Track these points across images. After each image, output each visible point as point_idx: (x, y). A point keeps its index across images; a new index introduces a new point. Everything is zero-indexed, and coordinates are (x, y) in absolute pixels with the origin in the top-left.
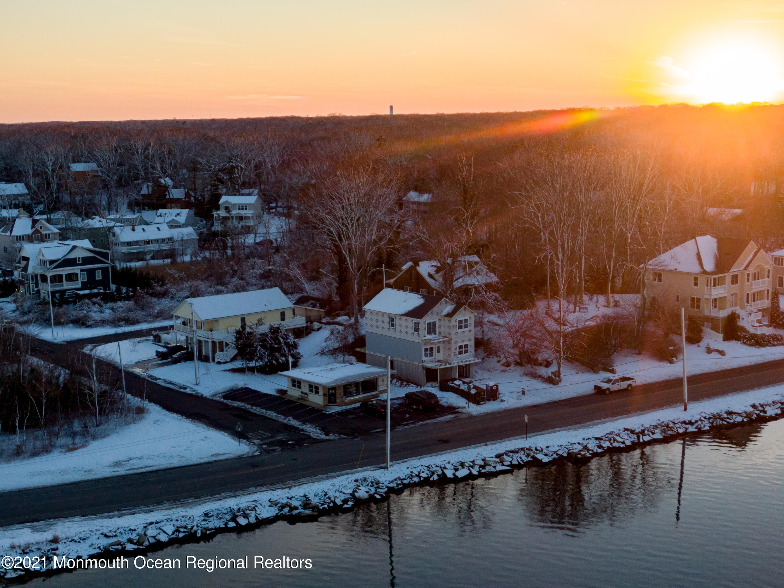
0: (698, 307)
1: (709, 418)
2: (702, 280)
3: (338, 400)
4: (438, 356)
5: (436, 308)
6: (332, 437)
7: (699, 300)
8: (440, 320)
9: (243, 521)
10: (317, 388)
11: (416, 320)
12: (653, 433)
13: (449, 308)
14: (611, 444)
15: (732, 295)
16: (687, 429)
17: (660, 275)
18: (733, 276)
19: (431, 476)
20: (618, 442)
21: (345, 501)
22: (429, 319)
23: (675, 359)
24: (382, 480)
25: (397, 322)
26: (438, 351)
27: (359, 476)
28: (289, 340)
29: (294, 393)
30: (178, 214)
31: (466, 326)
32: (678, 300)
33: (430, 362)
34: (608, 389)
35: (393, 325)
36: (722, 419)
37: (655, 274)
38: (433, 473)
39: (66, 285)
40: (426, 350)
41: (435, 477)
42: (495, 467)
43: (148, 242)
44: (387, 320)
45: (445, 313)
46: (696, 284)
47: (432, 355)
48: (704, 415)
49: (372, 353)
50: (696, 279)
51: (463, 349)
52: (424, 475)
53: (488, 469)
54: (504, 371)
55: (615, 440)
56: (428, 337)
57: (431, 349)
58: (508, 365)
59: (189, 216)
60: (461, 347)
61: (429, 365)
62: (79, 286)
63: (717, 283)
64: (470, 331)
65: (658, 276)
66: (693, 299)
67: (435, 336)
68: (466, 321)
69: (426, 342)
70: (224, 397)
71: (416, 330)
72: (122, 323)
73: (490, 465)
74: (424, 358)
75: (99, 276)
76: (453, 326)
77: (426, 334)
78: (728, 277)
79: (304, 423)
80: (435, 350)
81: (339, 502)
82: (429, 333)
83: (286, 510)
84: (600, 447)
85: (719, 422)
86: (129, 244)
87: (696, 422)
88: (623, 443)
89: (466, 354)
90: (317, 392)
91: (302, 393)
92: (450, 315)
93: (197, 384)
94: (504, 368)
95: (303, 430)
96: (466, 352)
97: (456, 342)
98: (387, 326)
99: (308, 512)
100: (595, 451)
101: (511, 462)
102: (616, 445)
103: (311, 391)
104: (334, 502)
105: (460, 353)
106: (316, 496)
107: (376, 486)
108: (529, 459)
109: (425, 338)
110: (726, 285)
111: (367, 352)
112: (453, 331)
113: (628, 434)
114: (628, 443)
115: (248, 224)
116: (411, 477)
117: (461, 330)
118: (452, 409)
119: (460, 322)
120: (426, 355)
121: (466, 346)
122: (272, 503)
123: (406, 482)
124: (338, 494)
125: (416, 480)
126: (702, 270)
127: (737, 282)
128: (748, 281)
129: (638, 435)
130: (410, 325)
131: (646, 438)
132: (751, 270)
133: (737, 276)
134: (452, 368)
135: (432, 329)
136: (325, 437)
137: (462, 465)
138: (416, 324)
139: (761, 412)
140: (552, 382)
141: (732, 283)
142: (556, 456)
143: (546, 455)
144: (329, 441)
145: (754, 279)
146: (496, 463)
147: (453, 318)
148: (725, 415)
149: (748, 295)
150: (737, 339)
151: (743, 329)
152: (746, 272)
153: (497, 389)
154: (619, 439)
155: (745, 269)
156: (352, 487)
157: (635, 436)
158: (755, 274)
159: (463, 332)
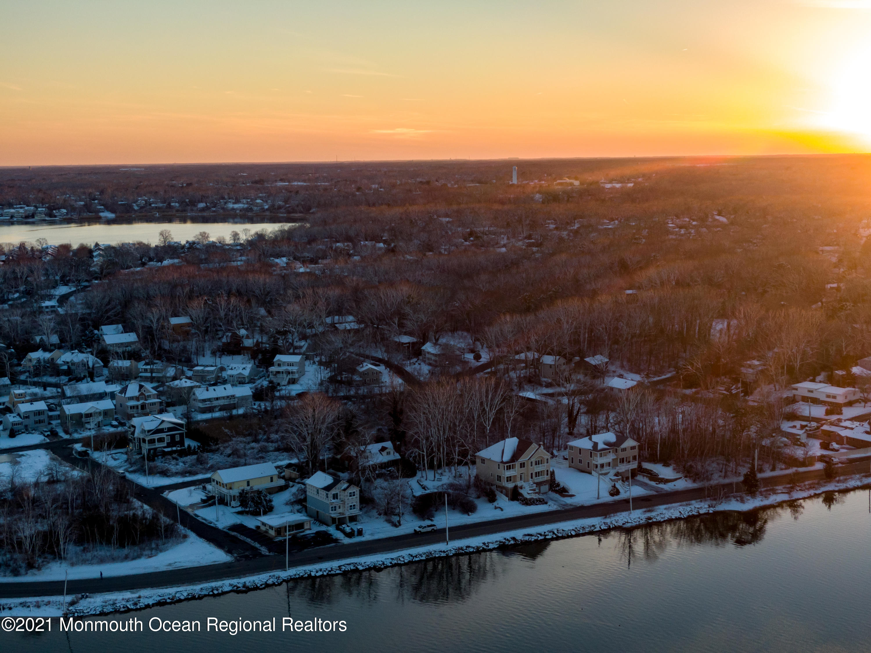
0: (500, 481)
1: (456, 549)
2: (502, 466)
3: (282, 534)
4: (339, 510)
5: (339, 485)
6: (271, 554)
7: (500, 477)
8: (340, 492)
9: (216, 592)
10: (272, 527)
11: (327, 492)
12: (422, 557)
13: (346, 485)
15: (522, 473)
16: (441, 555)
18: (521, 464)
21: (261, 585)
22: (333, 491)
23: (470, 513)
24: (281, 576)
25: (320, 492)
26: (340, 508)
27: (272, 574)
29: (262, 529)
30: (244, 368)
31: (354, 495)
32: (492, 476)
33: (334, 513)
34: (420, 531)
35: (318, 493)
36: (463, 550)
38: (306, 574)
39: (157, 445)
40: (332, 508)
41: (306, 576)
42: (335, 572)
43: (217, 399)
44: (315, 490)
45: (343, 488)
46: (499, 468)
47: (335, 510)
48: (454, 548)
49: (310, 506)
50: (499, 465)
51: (352, 507)
52: (301, 574)
53: (333, 572)
54: (377, 518)
55: (400, 560)
56: (333, 501)
57: (335, 507)
58: (380, 514)
59: (253, 368)
61: (333, 516)
62: (165, 445)
63: (509, 468)
64: (356, 497)
65: (483, 460)
66: (498, 476)
67: (337, 500)
68: (354, 492)
69: (332, 503)
70: (229, 529)
71: (327, 497)
72: (187, 475)
73: (333, 570)
74: (331, 512)
75: (178, 438)
76: (346, 494)
77: (332, 499)
78: (517, 464)
79: (262, 546)
80: (337, 508)
81: (259, 585)
82: (334, 498)
83: (235, 588)
84: (391, 563)
85: (461, 551)
86: (204, 401)
87: (447, 551)
88: (404, 561)
89: (354, 510)
90: (272, 529)
91: (265, 530)
92: (345, 490)
93: (217, 521)
95: (260, 550)
96: (354, 508)
97: (348, 504)
98: (316, 493)
99: (244, 589)
100: (387, 565)
101: (345, 569)
102: (399, 562)
103: (270, 529)
104: (256, 585)
105: (351, 509)
106: (249, 582)
107: (278, 578)
108: (354, 568)
110: (516, 469)
111: (307, 505)
112: (346, 498)
113: (409, 557)
114: (406, 561)
115: (294, 377)
116: (295, 575)
118: (335, 540)
119: (350, 493)
120: (332, 510)
121: (354, 505)
122: (230, 585)
123: (292, 577)
124: (259, 582)
125: (297, 576)
126: (502, 460)
127: (524, 467)
128: (532, 465)
129: (414, 557)
130: (325, 494)
131: (417, 559)
132: (533, 460)
133: (524, 463)
134: (345, 517)
135: (335, 496)
136: (267, 554)
137: (321, 570)
138: (327, 494)
139: (487, 546)
140: (396, 526)
141: (521, 467)
142: (367, 567)
143: (363, 566)
144: (268, 556)
145: (536, 464)
146: (337, 569)
147: (347, 491)
148: (465, 548)
149: (532, 474)
150: (518, 500)
151: (521, 495)
152: (530, 461)
153: (362, 530)
154: (402, 559)
155: (529, 460)
156: (267, 578)
157: (412, 558)
158: (539, 461)
159: (352, 498)
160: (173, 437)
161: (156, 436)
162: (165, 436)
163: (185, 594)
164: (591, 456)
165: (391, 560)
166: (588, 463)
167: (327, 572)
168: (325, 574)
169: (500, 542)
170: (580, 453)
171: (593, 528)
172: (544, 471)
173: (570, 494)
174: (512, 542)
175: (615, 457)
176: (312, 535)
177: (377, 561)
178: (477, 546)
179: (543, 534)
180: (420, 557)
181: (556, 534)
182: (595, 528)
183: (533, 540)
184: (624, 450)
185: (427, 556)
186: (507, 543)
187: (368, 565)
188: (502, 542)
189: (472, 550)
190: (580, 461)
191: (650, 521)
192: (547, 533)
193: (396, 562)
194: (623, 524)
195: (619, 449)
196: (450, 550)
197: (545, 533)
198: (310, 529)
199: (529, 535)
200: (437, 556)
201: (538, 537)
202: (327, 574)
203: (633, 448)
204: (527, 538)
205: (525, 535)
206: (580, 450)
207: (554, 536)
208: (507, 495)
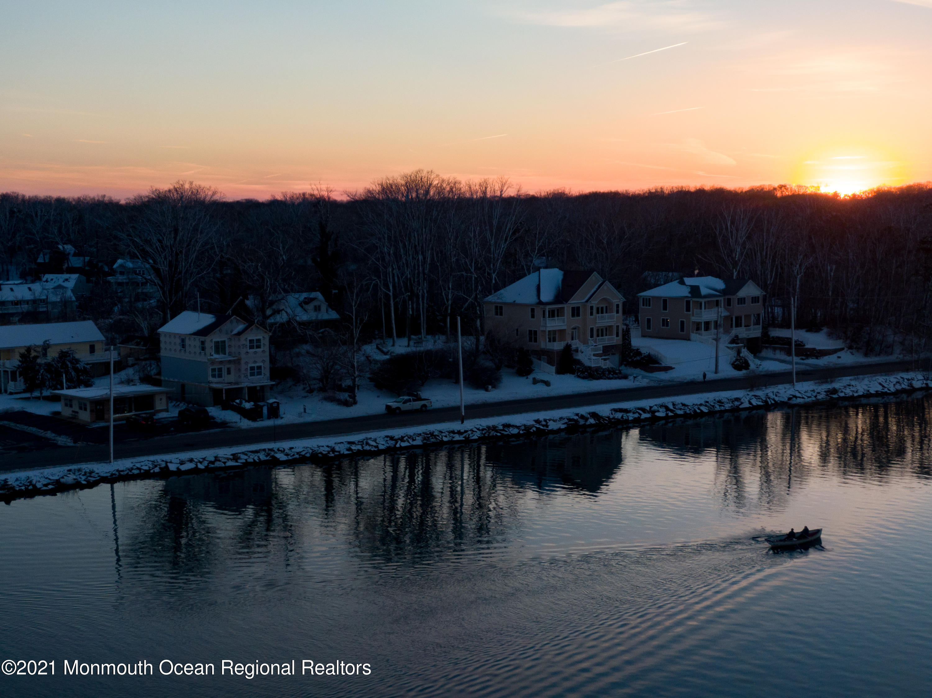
0: (536, 341)
1: (483, 430)
2: (538, 312)
3: (106, 416)
4: (227, 377)
5: (226, 326)
6: (79, 444)
7: (535, 332)
8: (230, 339)
10: (85, 405)
11: (202, 338)
12: (414, 440)
13: (241, 327)
14: (363, 447)
15: (575, 328)
16: (453, 437)
17: (501, 308)
18: (573, 309)
19: (153, 468)
20: (369, 445)
21: (45, 485)
22: (216, 337)
23: (490, 387)
24: (97, 471)
25: (187, 342)
26: (229, 372)
27: (73, 467)
28: (78, 365)
29: (67, 412)
30: (67, 280)
31: (258, 347)
32: (517, 334)
33: (218, 382)
34: (398, 408)
35: (183, 346)
36: (497, 431)
37: (496, 307)
38: (156, 466)
40: (214, 370)
41: (157, 470)
42: (225, 463)
44: (178, 341)
45: (235, 332)
46: (533, 316)
47: (220, 376)
48: (478, 427)
49: (166, 379)
50: (533, 310)
51: (255, 371)
52: (146, 468)
53: (218, 464)
54: (305, 397)
55: (367, 444)
56: (216, 356)
57: (220, 370)
58: (311, 391)
59: (78, 281)
60: (252, 368)
61: (214, 386)
63: (552, 314)
64: (264, 351)
65: (499, 310)
66: (530, 331)
67: (223, 356)
68: (259, 341)
69: (213, 362)
71: (203, 349)
73: (220, 461)
74: (211, 379)
76: (243, 345)
77: (213, 353)
78: (567, 307)
79: (59, 435)
80: (224, 372)
81: (39, 485)
82: (217, 352)
85: (493, 433)
87: (466, 431)
88: (377, 447)
89: (259, 376)
90: (85, 409)
91: (73, 411)
92: (239, 334)
94: (306, 394)
95: (54, 440)
96: (259, 373)
97: (247, 363)
98: (179, 347)
100: (342, 452)
101: (246, 460)
102: (367, 448)
103: (81, 408)
104: (34, 485)
105: (252, 374)
106: (17, 480)
107: (88, 475)
108: (268, 458)
109: (212, 357)
110: (565, 317)
111: (162, 378)
112: (243, 351)
113: (387, 441)
114: (381, 447)
115: (144, 291)
116: (131, 470)
117: (252, 350)
118: (224, 424)
119: (251, 341)
120: (214, 376)
121: (259, 368)
124: (41, 479)
125: (136, 472)
126: (538, 301)
127: (578, 315)
128: (592, 314)
129: (396, 441)
130: (198, 344)
131: (404, 444)
132: (594, 303)
133: (578, 308)
134: (241, 389)
135: (220, 347)
136: (72, 444)
137: (191, 460)
138: (203, 343)
139: (543, 426)
140: (346, 404)
141: (573, 315)
142: (297, 456)
143: (287, 455)
144: (73, 447)
145: (598, 313)
146: (228, 459)
147: (243, 337)
148: (501, 428)
149: (592, 330)
150: (571, 372)
151: (579, 362)
152: (589, 305)
153: (278, 407)
154: (374, 444)
155: (587, 301)
156: (61, 474)
157: (393, 442)
158: (602, 308)
159: (255, 353)
164: (688, 309)
165: (348, 446)
166: (682, 323)
167: (206, 463)
168: (201, 466)
169: (570, 420)
170: (665, 308)
171: (736, 403)
172: (611, 327)
173: (663, 365)
174: (592, 421)
175: (725, 313)
176: (170, 419)
177: (319, 447)
178: (525, 425)
179: (648, 409)
180: (410, 441)
181: (672, 411)
182: (742, 403)
183: (631, 418)
184: (742, 301)
185: (424, 439)
186: (582, 422)
187: (298, 453)
188: (573, 420)
189: (515, 431)
190: (665, 323)
191: (835, 396)
192: (655, 408)
193: (359, 447)
194: (789, 399)
195: (734, 299)
196: (472, 430)
197: (651, 407)
198: (167, 410)
199: (621, 410)
200: (445, 439)
201: (640, 414)
202: (207, 467)
203: (755, 300)
204: (619, 415)
205: (616, 410)
206: (665, 301)
207: (670, 414)
208: (550, 363)
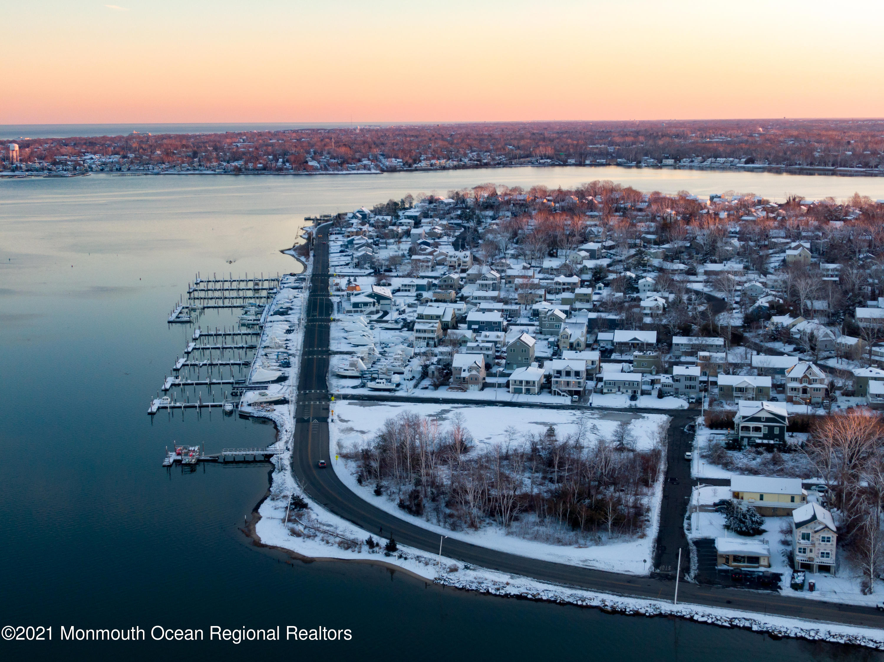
3: (729, 562)
4: (809, 554)
5: (811, 525)
6: (691, 581)
8: (813, 533)
13: (821, 527)
14: (805, 635)
21: (631, 611)
22: (804, 530)
26: (811, 551)
31: (829, 541)
39: (752, 434)
40: (800, 549)
41: (688, 616)
42: (722, 623)
45: (816, 529)
47: (804, 552)
51: (825, 555)
53: (719, 623)
55: (811, 634)
56: (802, 541)
57: (805, 549)
60: (822, 553)
61: (798, 559)
62: (762, 436)
64: (832, 544)
67: (807, 541)
68: (829, 538)
69: (800, 544)
70: (695, 541)
72: (746, 472)
74: (797, 553)
75: (777, 431)
76: (818, 538)
77: (801, 539)
79: (697, 569)
80: (808, 551)
81: (627, 610)
82: (803, 538)
84: (796, 634)
88: (813, 637)
89: (827, 559)
92: (817, 532)
95: (689, 573)
96: (828, 557)
97: (819, 550)
100: (789, 635)
105: (823, 557)
107: (655, 609)
109: (799, 541)
112: (819, 542)
113: (824, 634)
117: (823, 543)
118: (777, 588)
119: (823, 538)
120: (800, 552)
121: (828, 553)
134: (813, 565)
135: (806, 537)
140: (864, 592)
144: (687, 582)
147: (820, 534)
153: (814, 585)
159: (826, 544)
160: (771, 428)
161: (752, 425)
162: (762, 426)
163: (551, 595)
198: (768, 567)
